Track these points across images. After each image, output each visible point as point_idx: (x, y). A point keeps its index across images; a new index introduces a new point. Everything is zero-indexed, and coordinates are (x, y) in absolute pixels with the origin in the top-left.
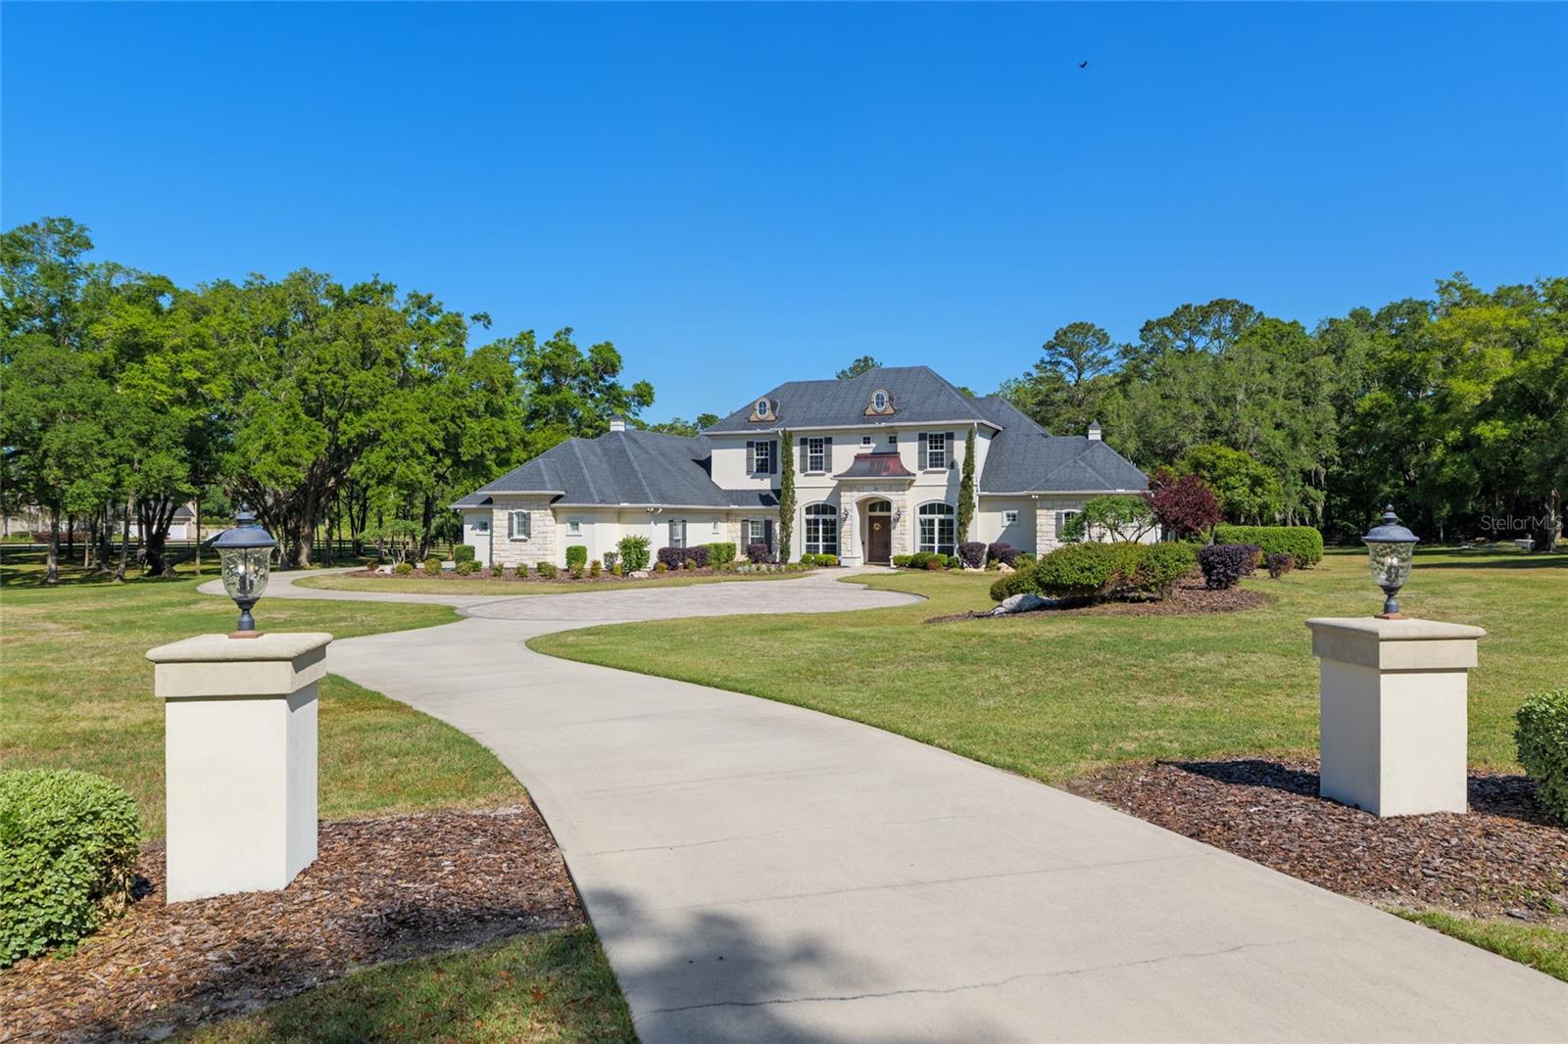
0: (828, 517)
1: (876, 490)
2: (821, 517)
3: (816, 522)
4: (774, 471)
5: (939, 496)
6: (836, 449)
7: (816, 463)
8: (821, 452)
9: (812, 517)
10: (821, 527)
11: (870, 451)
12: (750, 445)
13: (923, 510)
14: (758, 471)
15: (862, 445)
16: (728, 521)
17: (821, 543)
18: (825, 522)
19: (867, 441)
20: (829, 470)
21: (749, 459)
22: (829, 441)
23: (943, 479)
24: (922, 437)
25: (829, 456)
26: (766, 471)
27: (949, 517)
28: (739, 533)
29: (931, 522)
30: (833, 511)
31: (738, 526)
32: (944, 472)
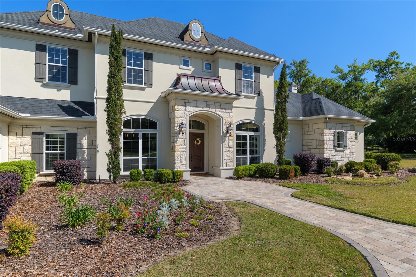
0: (149, 131)
1: (208, 106)
2: (141, 132)
3: (136, 136)
4: (73, 81)
5: (250, 116)
6: (157, 67)
7: (135, 76)
8: (141, 66)
9: (132, 130)
10: (140, 141)
11: (190, 73)
12: (40, 48)
13: (239, 127)
14: (51, 79)
15: (182, 66)
16: (9, 133)
17: (140, 157)
18: (145, 137)
19: (186, 63)
20: (150, 85)
21: (39, 64)
22: (149, 57)
23: (253, 103)
24: (238, 67)
25: (149, 71)
26: (64, 80)
27: (257, 133)
28: (29, 149)
29: (245, 137)
30: (153, 125)
31: (27, 140)
32: (253, 98)
